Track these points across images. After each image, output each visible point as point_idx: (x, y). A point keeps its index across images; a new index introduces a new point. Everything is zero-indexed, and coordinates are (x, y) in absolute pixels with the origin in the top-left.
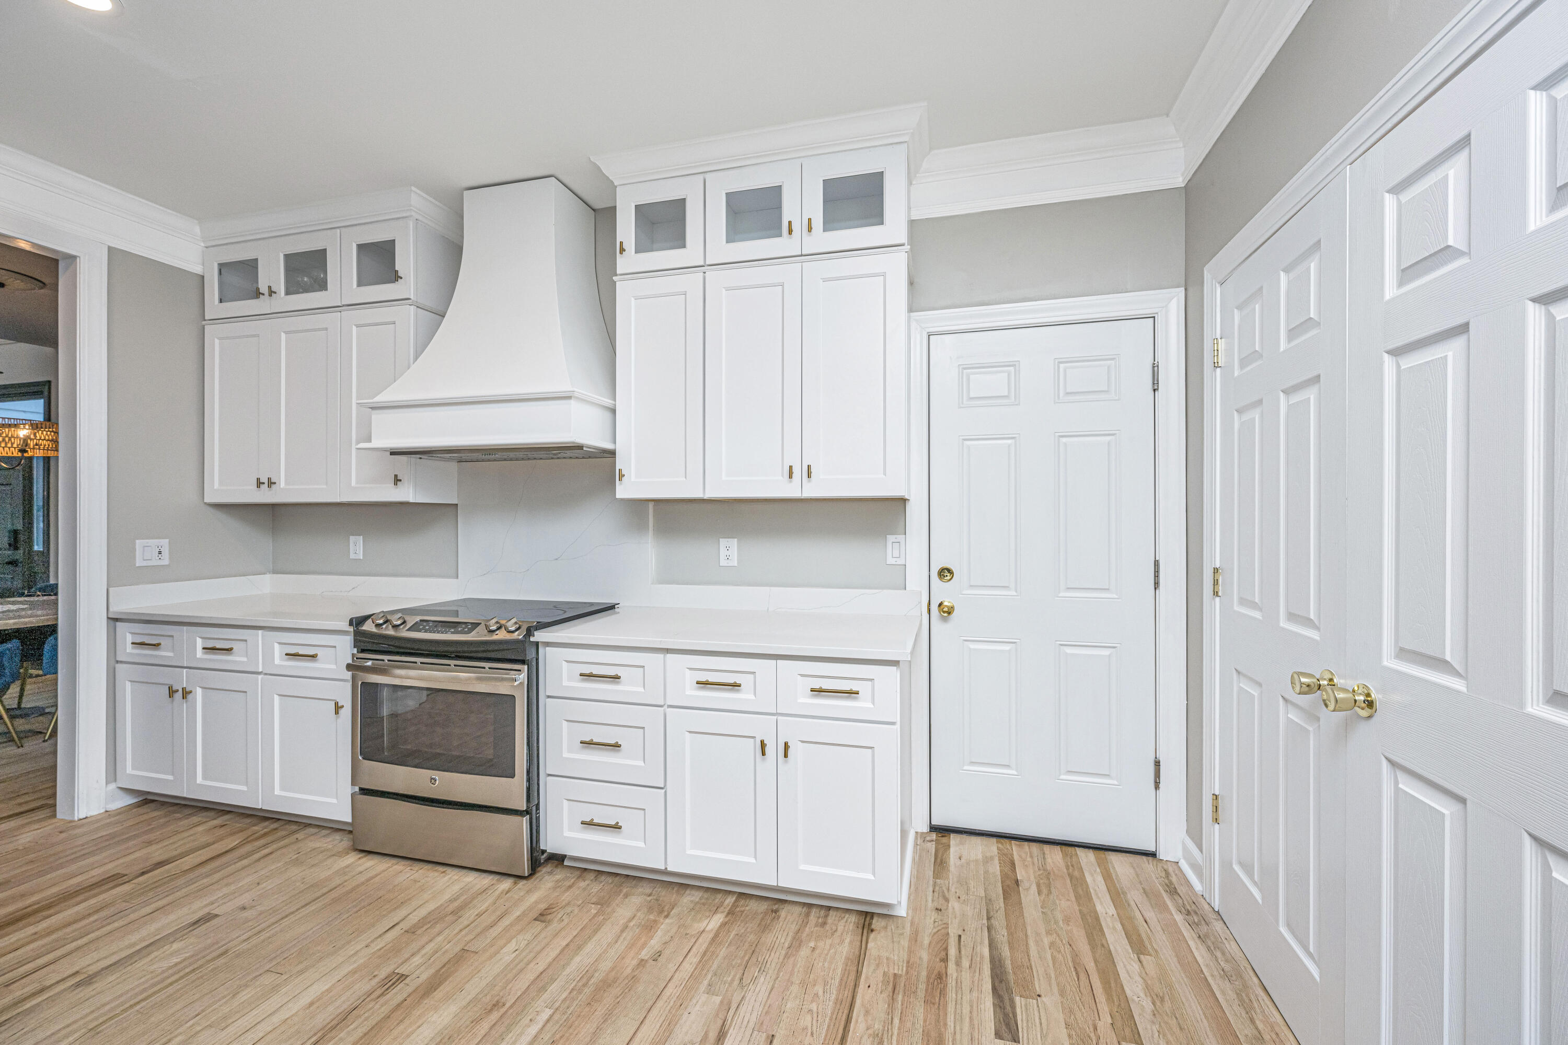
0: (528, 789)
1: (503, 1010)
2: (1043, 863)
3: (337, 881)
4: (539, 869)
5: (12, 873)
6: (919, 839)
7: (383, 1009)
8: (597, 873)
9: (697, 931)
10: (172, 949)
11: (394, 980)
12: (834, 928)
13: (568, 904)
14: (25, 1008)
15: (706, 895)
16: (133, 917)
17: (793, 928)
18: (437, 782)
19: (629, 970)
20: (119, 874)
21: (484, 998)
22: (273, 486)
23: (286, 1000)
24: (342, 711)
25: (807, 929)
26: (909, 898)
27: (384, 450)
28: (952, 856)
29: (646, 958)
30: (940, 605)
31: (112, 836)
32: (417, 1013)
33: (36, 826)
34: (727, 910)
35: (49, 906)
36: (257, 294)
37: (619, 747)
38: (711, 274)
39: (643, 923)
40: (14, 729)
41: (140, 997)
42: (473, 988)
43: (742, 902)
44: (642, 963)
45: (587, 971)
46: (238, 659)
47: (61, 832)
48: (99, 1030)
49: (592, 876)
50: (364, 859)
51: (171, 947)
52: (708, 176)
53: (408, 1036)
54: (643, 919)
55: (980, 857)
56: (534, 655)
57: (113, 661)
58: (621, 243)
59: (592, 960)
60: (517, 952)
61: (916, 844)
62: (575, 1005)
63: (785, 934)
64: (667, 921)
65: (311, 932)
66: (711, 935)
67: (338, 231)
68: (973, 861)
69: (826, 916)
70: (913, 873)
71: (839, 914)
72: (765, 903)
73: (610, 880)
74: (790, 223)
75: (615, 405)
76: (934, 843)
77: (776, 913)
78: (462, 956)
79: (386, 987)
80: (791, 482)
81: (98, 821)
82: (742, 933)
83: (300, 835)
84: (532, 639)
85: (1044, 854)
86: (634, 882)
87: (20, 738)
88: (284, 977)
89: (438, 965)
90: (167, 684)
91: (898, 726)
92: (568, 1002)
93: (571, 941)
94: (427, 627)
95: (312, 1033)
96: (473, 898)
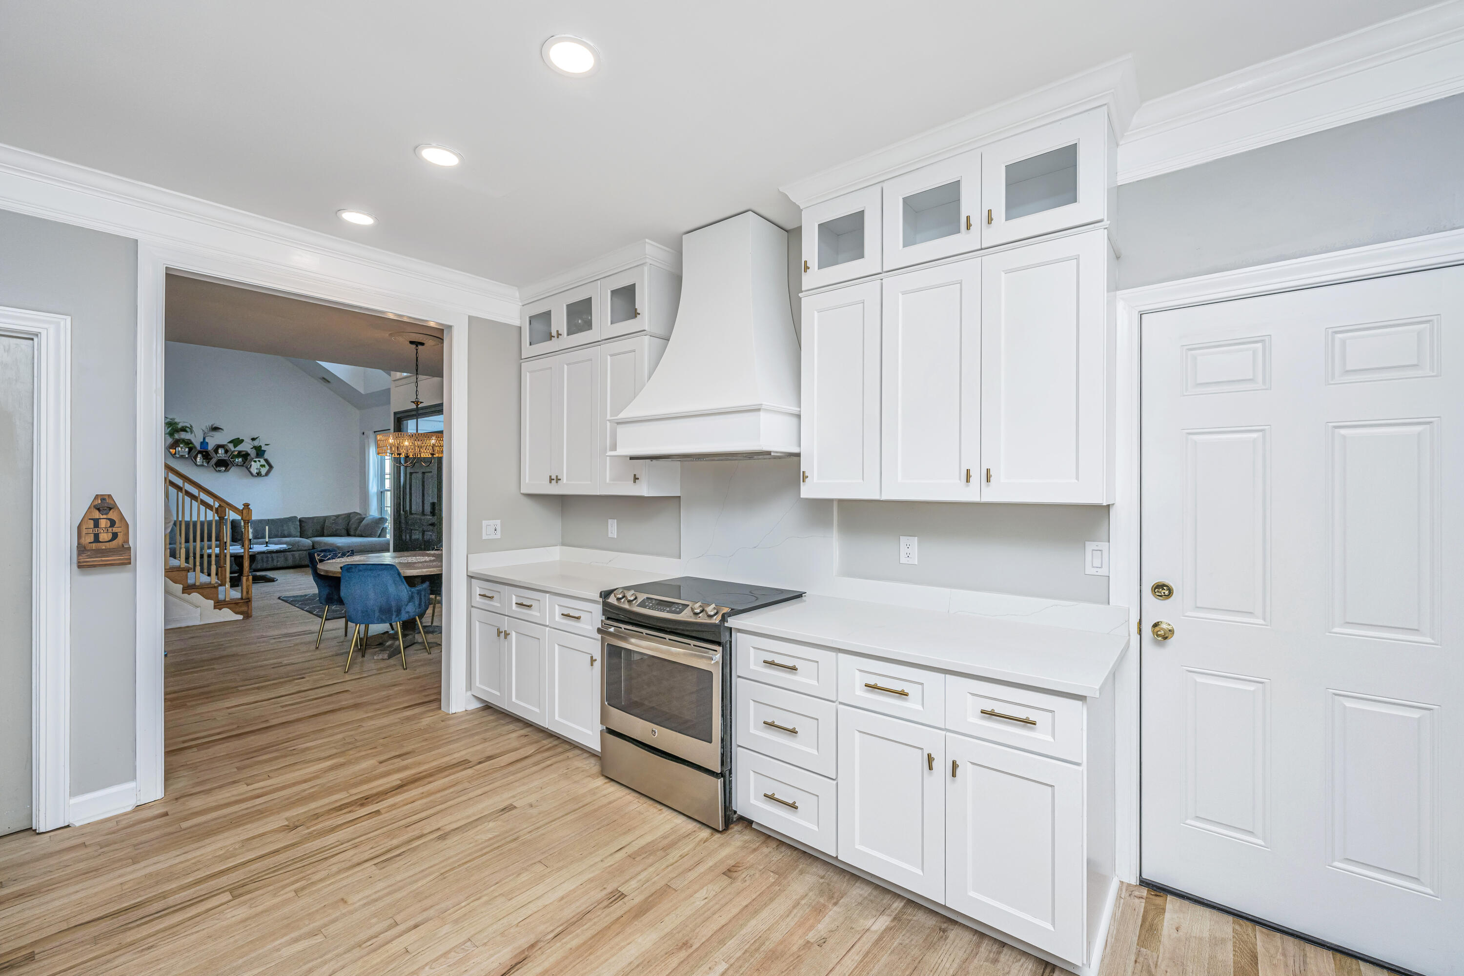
0: (722, 755)
1: (691, 951)
2: (1302, 968)
3: (588, 800)
4: (732, 826)
5: (417, 746)
6: (1124, 890)
7: (607, 918)
8: (778, 842)
9: (862, 928)
10: (488, 827)
11: (616, 896)
12: (1007, 970)
13: (751, 866)
14: (413, 846)
15: (875, 893)
16: (471, 795)
17: (961, 955)
18: (656, 734)
19: (795, 948)
20: (466, 760)
21: (677, 934)
22: (559, 481)
23: (549, 889)
24: (595, 664)
25: (976, 961)
26: (1102, 960)
27: (626, 456)
28: (1165, 924)
29: (812, 941)
30: (1156, 625)
31: (466, 730)
32: (629, 930)
33: (431, 714)
34: (894, 914)
35: (431, 775)
36: (551, 337)
37: (795, 733)
38: (889, 281)
39: (813, 904)
40: (426, 641)
41: (468, 858)
42: (671, 923)
43: (910, 910)
44: (808, 945)
45: (760, 937)
46: (534, 613)
47: (442, 721)
48: (445, 876)
49: (774, 845)
50: (608, 785)
51: (488, 825)
52: (885, 185)
53: (621, 949)
54: (814, 900)
55: (1206, 935)
56: (728, 638)
57: (470, 606)
58: (806, 262)
59: (765, 927)
60: (706, 900)
61: (1119, 897)
62: (746, 966)
63: (951, 959)
64: (835, 908)
65: (568, 837)
66: (875, 937)
67: (599, 282)
68: (1196, 937)
69: (999, 953)
70: (1111, 931)
71: (1014, 954)
72: (934, 918)
73: (789, 852)
74: (968, 218)
75: (800, 411)
76: (1144, 901)
77: (944, 932)
78: (666, 890)
79: (611, 900)
80: (968, 486)
81: (462, 716)
82: (907, 944)
83: (570, 754)
84: (726, 625)
85: (1305, 955)
86: (810, 861)
87: (430, 648)
88: (549, 870)
89: (647, 894)
90: (497, 627)
91: (1084, 768)
92: (741, 962)
93: (750, 903)
94: (651, 605)
95: (560, 923)
96: (679, 840)
